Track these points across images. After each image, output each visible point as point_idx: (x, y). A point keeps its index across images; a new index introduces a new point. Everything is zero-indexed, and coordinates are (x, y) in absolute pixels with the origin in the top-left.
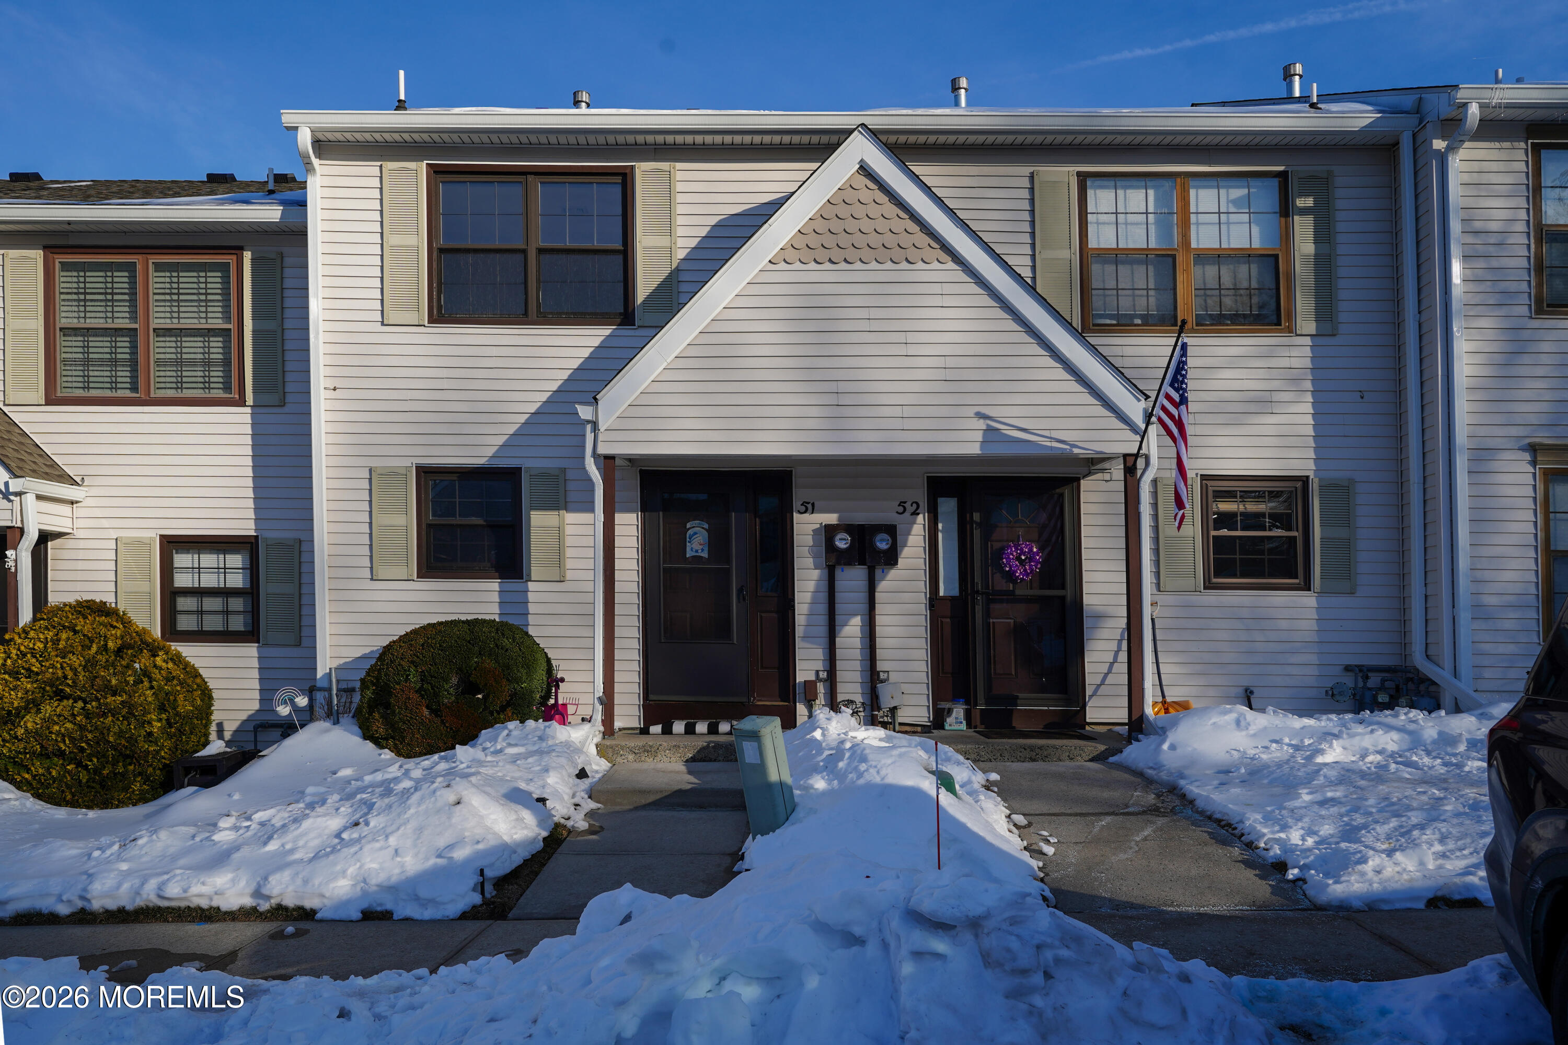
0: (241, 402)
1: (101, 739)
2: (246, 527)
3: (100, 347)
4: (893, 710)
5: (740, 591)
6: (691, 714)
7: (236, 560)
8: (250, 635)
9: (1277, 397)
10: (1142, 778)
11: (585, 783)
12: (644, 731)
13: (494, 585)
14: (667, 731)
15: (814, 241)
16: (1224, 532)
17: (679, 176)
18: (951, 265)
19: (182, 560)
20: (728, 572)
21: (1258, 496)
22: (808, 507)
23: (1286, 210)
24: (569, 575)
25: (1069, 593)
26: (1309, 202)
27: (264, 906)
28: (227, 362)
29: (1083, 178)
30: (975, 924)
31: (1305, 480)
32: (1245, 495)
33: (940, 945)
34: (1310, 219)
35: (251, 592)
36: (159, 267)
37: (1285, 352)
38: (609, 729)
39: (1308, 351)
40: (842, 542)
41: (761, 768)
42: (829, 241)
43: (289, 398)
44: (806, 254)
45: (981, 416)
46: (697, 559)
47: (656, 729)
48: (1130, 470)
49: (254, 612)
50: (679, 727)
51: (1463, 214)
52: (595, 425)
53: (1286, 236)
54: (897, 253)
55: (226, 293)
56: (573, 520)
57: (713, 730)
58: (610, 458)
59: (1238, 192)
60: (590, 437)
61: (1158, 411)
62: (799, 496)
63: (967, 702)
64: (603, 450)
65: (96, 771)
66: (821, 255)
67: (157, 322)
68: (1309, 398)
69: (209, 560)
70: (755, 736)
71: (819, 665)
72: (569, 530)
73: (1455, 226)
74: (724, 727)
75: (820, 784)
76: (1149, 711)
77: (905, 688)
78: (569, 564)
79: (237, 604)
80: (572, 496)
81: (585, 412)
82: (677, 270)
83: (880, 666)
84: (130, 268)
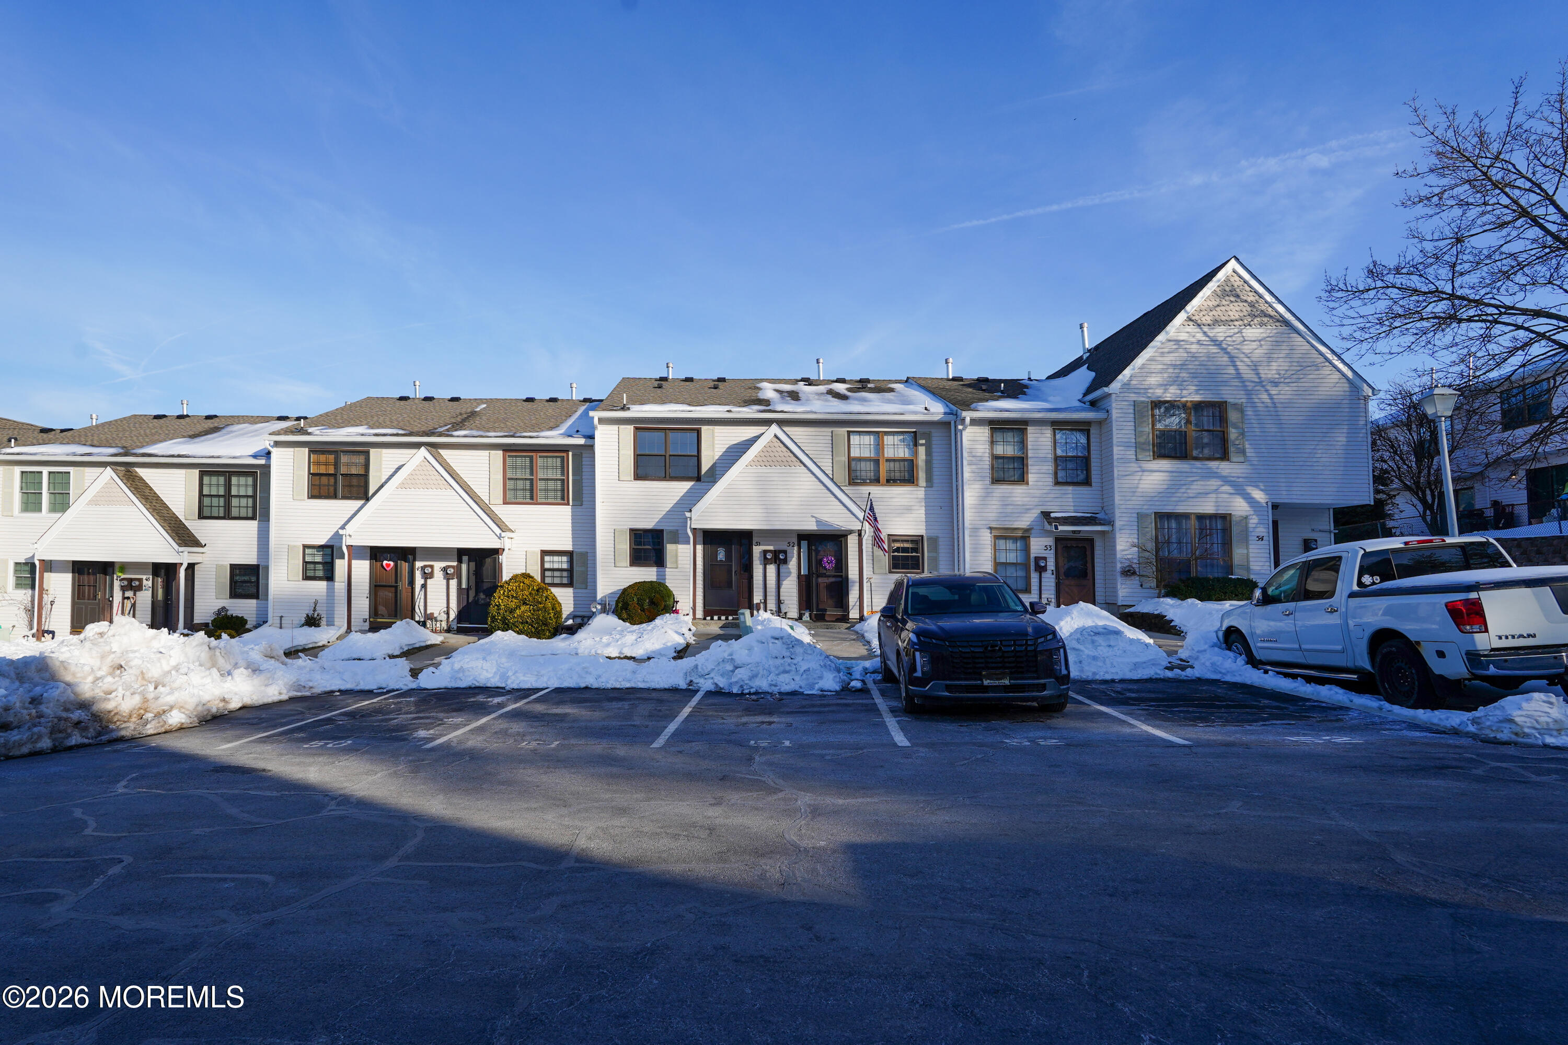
0: (568, 504)
1: (538, 618)
2: (569, 547)
3: (520, 484)
4: (786, 613)
5: (735, 572)
6: (720, 614)
7: (565, 559)
8: (570, 584)
9: (915, 508)
10: (857, 633)
11: (691, 632)
12: (705, 619)
13: (655, 569)
14: (712, 619)
15: (760, 459)
16: (896, 554)
17: (716, 431)
18: (803, 467)
19: (547, 558)
20: (731, 565)
21: (907, 541)
22: (758, 544)
23: (916, 444)
24: (679, 566)
25: (844, 574)
26: (924, 442)
27: (622, 656)
28: (563, 490)
29: (849, 433)
30: (782, 638)
31: (922, 536)
32: (903, 541)
33: (776, 641)
34: (924, 448)
35: (570, 571)
36: (540, 457)
37: (915, 492)
38: (694, 618)
39: (923, 493)
40: (769, 556)
41: (745, 622)
42: (765, 459)
43: (584, 503)
44: (758, 464)
45: (813, 517)
46: (721, 561)
47: (709, 618)
48: (860, 535)
49: (571, 577)
50: (716, 618)
51: (968, 450)
52: (691, 519)
53: (916, 453)
54: (786, 463)
55: (562, 467)
56: (681, 547)
57: (727, 619)
58: (695, 529)
59: (901, 437)
60: (689, 522)
61: (866, 518)
62: (755, 540)
63: (810, 611)
64: (693, 526)
65: (537, 628)
66: (762, 464)
67: (540, 475)
68: (924, 508)
69: (556, 558)
70: (743, 614)
71: (761, 598)
72: (679, 551)
73: (965, 454)
74: (730, 618)
75: (759, 627)
76: (865, 614)
77: (790, 606)
78: (679, 562)
79: (565, 574)
80: (680, 540)
81: (688, 514)
82: (715, 463)
83: (781, 598)
84: (531, 458)
